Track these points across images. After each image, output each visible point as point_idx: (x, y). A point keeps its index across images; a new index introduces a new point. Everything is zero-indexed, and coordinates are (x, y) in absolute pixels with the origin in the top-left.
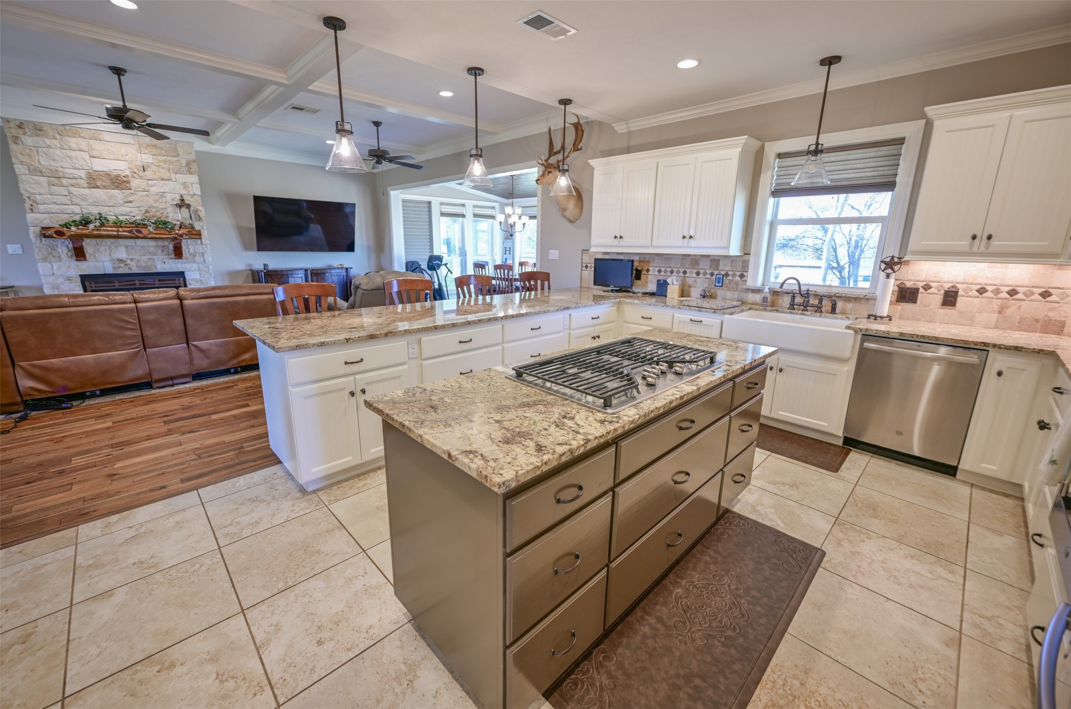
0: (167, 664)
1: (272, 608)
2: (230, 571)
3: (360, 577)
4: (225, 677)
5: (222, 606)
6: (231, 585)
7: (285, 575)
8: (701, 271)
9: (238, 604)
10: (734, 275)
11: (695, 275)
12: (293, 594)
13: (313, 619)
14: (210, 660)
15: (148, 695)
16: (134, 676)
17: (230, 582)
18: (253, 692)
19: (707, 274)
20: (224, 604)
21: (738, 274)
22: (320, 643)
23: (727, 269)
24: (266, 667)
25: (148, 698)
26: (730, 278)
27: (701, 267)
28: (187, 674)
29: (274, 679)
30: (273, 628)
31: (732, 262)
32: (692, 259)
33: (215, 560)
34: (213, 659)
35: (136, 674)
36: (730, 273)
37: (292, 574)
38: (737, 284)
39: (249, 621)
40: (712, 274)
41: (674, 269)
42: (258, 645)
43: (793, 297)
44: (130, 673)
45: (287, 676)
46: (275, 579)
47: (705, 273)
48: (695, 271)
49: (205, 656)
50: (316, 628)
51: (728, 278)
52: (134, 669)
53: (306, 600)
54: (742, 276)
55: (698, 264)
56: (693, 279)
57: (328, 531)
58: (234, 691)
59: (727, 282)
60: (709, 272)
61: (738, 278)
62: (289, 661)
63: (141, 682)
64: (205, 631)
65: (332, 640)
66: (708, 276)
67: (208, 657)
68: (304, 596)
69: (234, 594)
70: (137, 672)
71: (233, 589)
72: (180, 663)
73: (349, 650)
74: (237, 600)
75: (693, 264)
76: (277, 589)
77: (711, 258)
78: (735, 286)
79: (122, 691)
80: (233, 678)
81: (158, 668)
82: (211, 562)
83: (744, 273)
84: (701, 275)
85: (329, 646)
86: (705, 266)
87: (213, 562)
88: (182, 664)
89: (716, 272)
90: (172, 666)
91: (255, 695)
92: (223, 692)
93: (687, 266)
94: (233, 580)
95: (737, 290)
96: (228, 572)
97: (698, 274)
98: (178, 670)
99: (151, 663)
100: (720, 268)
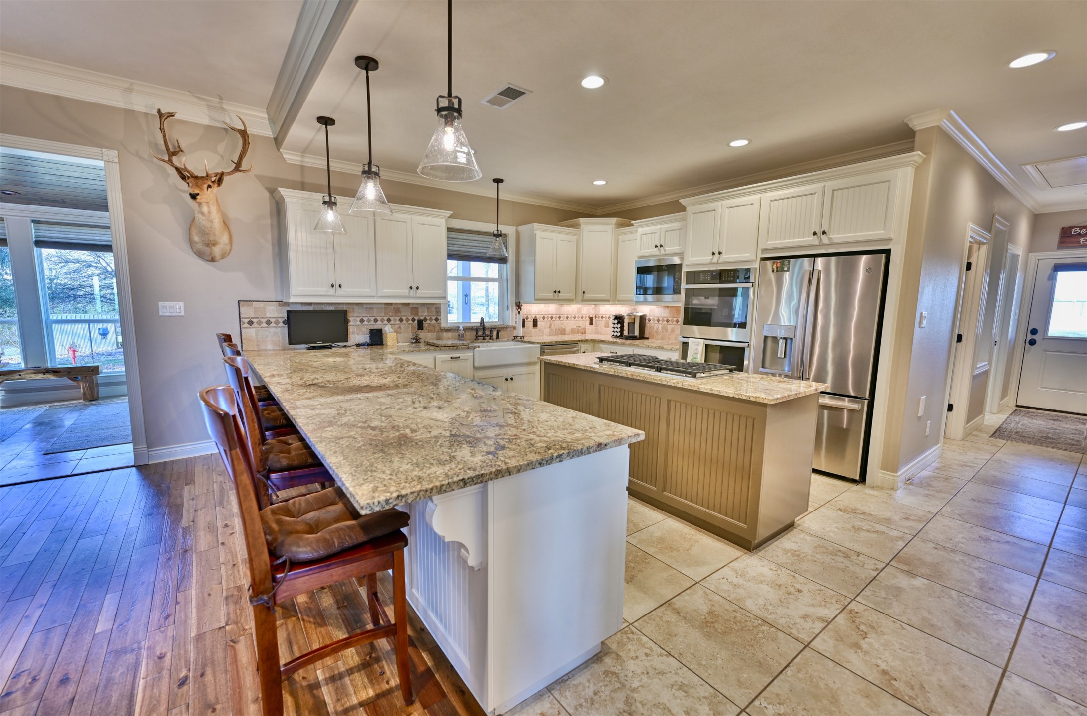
0: (887, 677)
1: (791, 626)
2: (771, 679)
3: (729, 580)
4: (862, 633)
5: (813, 665)
6: (788, 668)
7: (751, 628)
8: (404, 318)
9: (803, 653)
10: (431, 320)
11: (398, 322)
12: (769, 617)
13: (784, 599)
14: (859, 647)
15: (913, 676)
16: (914, 696)
17: (784, 672)
18: (856, 614)
19: (409, 320)
20: (810, 664)
21: (434, 318)
22: (800, 591)
23: (425, 315)
24: (837, 613)
25: (914, 674)
26: (428, 322)
27: (403, 314)
28: (880, 658)
29: (840, 607)
30: (807, 619)
31: (428, 308)
32: (394, 308)
33: (764, 704)
34: (857, 646)
35: (912, 696)
36: (428, 318)
37: (748, 624)
38: (434, 326)
39: (813, 637)
40: (413, 320)
41: (377, 318)
42: (826, 624)
43: (477, 332)
44: (915, 702)
45: (834, 600)
46: (760, 635)
47: (408, 320)
48: (398, 318)
49: (860, 653)
50: (790, 596)
51: (427, 322)
52: (911, 701)
53: (770, 607)
54: (437, 320)
55: (400, 312)
56: (398, 326)
57: (678, 612)
58: (864, 624)
59: (427, 325)
60: (411, 318)
61: (434, 322)
62: (824, 603)
63: (912, 688)
64: (843, 665)
65: (793, 586)
66: (411, 322)
67: (859, 651)
68: (767, 610)
69: (796, 660)
70: (910, 697)
71: (791, 665)
72: (878, 668)
73: (794, 577)
74: (800, 656)
75: (396, 312)
76: (771, 629)
77: (411, 306)
78: (433, 329)
79: (929, 697)
80: (858, 629)
81: (894, 682)
82: (770, 706)
83: (438, 317)
84: (404, 322)
85: (798, 586)
86: (407, 314)
87: (769, 704)
88: (878, 666)
89: (417, 318)
90: (884, 672)
91: (857, 612)
92: (870, 630)
93: (390, 314)
94: (781, 670)
95: (435, 331)
96: (773, 680)
97: (401, 320)
98: (883, 666)
99: (896, 690)
100: (420, 314)
